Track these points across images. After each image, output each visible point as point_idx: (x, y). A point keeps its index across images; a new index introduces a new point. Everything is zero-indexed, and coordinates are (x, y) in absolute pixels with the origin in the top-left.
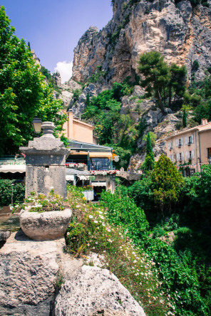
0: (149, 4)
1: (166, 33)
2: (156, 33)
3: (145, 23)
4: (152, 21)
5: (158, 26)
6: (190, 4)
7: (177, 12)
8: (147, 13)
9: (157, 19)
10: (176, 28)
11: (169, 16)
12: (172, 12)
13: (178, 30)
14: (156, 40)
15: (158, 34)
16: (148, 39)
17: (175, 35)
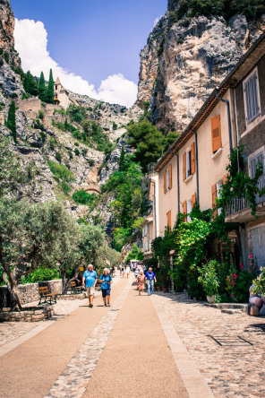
0: (183, 30)
1: (207, 68)
2: (194, 68)
3: (179, 56)
4: (188, 52)
5: (197, 58)
6: (244, 20)
7: (227, 33)
8: (180, 42)
9: (195, 50)
10: (222, 58)
11: (212, 42)
12: (217, 36)
13: (224, 61)
14: (194, 78)
15: (197, 70)
16: (182, 77)
17: (221, 69)
